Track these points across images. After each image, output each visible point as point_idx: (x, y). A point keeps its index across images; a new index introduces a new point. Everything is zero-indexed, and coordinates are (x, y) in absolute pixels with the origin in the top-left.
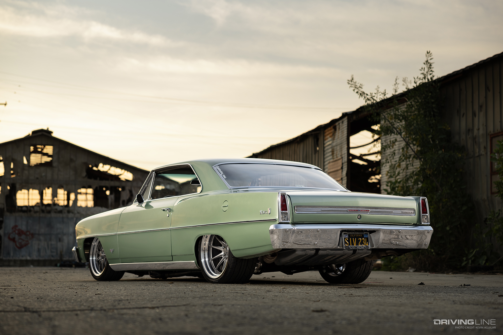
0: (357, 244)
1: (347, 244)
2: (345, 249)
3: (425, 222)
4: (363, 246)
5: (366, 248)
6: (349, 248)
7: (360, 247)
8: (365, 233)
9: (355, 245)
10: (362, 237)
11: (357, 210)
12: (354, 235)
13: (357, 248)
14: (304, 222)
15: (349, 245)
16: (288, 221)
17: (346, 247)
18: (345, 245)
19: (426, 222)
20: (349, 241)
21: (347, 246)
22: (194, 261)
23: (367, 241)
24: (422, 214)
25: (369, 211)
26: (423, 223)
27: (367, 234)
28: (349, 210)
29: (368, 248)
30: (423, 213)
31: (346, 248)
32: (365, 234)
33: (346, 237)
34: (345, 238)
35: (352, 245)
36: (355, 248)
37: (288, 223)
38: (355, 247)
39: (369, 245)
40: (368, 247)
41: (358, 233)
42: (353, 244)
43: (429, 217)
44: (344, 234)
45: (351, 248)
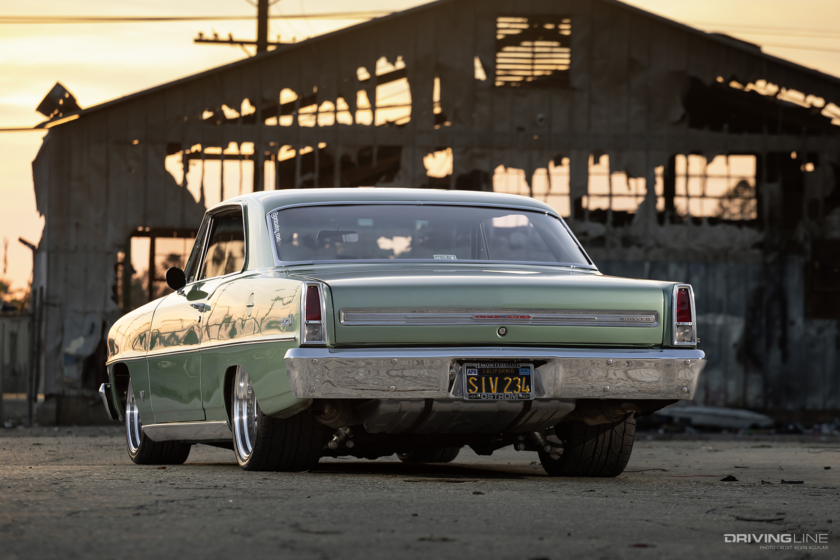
0: (500, 389)
1: (474, 389)
2: (468, 399)
3: (684, 340)
4: (514, 394)
5: (523, 398)
6: (477, 398)
7: (507, 396)
8: (521, 365)
9: (494, 392)
10: (516, 373)
11: (496, 317)
12: (492, 369)
13: (498, 398)
14: (364, 343)
15: (480, 390)
16: (323, 342)
17: (472, 396)
18: (468, 392)
19: (687, 341)
20: (479, 383)
21: (475, 393)
22: (226, 422)
23: (528, 383)
24: (675, 322)
25: (529, 317)
26: (676, 343)
27: (529, 367)
28: (477, 317)
29: (529, 398)
30: (679, 321)
31: (470, 398)
32: (522, 367)
33: (473, 374)
34: (468, 377)
35: (486, 392)
36: (494, 398)
37: (324, 346)
38: (494, 396)
39: (530, 391)
40: (528, 396)
41: (503, 366)
42: (488, 389)
43: (695, 328)
44: (467, 368)
45: (482, 398)
